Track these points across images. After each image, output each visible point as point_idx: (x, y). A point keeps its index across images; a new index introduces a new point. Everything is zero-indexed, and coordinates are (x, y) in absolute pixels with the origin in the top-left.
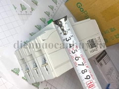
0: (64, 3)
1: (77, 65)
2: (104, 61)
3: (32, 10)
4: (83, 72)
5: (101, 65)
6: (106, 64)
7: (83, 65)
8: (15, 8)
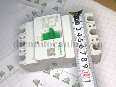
1: (79, 52)
3: (42, 11)
4: (83, 60)
7: (85, 54)
8: (28, 17)
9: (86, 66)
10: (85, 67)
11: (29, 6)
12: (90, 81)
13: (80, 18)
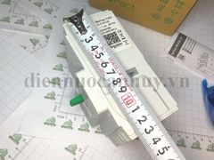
0: (87, 5)
2: (186, 50)
3: (47, 37)
5: (182, 58)
6: (190, 53)
7: (114, 72)
8: (25, 48)
9: (124, 89)
10: (122, 91)
11: (22, 31)
12: (138, 108)
13: (84, 22)
